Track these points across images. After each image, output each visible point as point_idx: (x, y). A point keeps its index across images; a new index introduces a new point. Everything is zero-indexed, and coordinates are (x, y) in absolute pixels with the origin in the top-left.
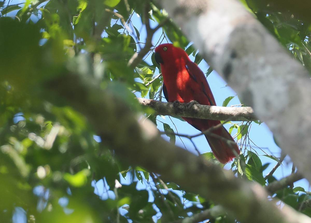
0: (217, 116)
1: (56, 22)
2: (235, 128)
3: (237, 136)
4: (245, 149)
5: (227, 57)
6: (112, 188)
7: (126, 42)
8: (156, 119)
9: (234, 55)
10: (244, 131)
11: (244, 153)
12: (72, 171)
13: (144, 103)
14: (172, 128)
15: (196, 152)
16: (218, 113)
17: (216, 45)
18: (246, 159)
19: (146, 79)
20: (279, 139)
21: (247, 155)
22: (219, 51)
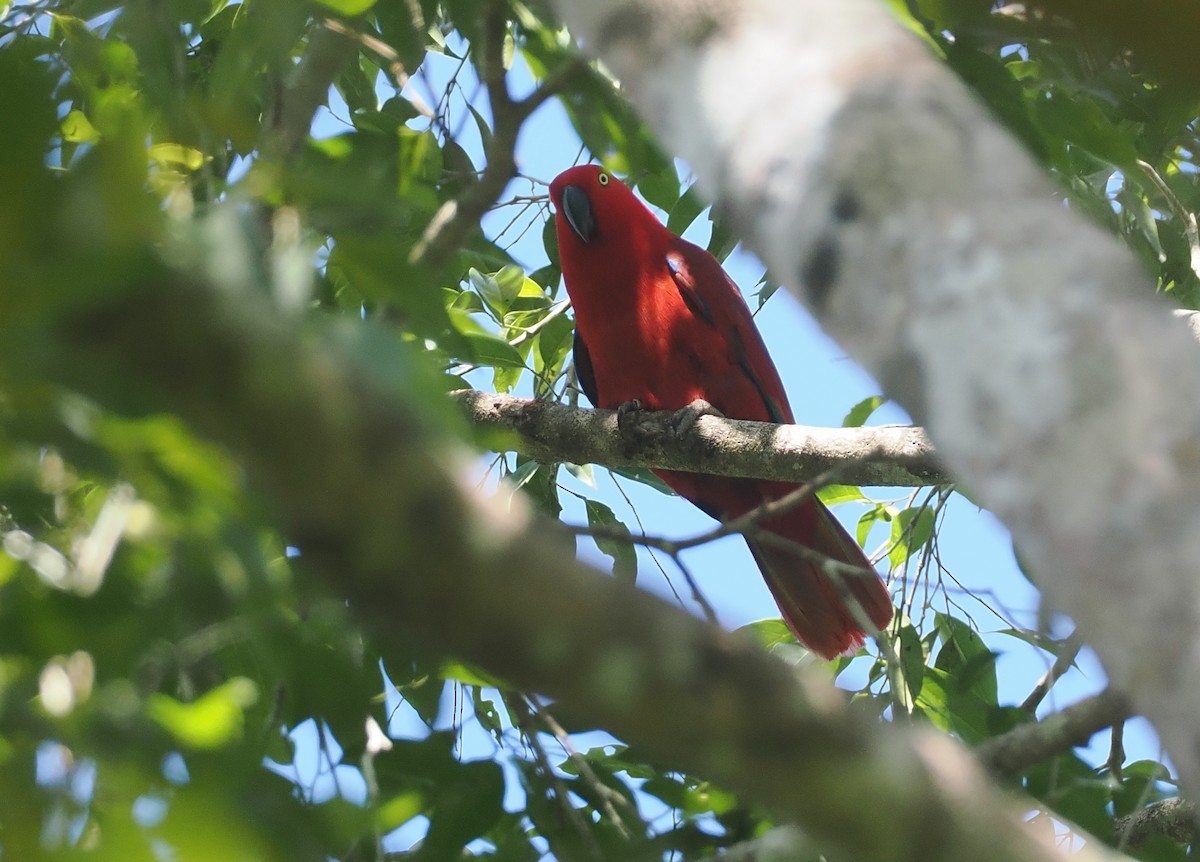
0: (796, 466)
1: (121, 78)
2: (880, 521)
3: (891, 552)
4: (927, 606)
5: (818, 218)
6: (353, 752)
7: (410, 158)
8: (555, 485)
9: (847, 208)
10: (919, 530)
11: (920, 625)
12: (185, 685)
13: (495, 411)
14: (620, 521)
15: (695, 607)
16: (799, 451)
17: (776, 167)
18: (930, 649)
19: (512, 318)
20: (1032, 552)
21: (934, 629)
22: (786, 190)
